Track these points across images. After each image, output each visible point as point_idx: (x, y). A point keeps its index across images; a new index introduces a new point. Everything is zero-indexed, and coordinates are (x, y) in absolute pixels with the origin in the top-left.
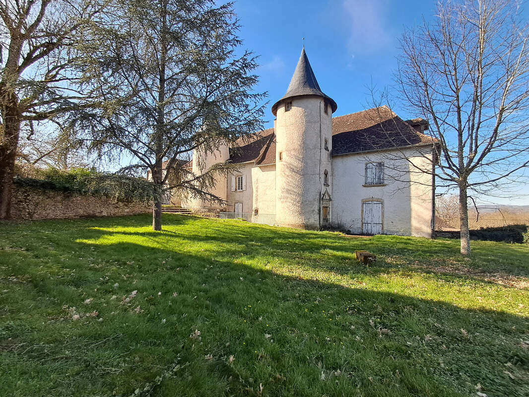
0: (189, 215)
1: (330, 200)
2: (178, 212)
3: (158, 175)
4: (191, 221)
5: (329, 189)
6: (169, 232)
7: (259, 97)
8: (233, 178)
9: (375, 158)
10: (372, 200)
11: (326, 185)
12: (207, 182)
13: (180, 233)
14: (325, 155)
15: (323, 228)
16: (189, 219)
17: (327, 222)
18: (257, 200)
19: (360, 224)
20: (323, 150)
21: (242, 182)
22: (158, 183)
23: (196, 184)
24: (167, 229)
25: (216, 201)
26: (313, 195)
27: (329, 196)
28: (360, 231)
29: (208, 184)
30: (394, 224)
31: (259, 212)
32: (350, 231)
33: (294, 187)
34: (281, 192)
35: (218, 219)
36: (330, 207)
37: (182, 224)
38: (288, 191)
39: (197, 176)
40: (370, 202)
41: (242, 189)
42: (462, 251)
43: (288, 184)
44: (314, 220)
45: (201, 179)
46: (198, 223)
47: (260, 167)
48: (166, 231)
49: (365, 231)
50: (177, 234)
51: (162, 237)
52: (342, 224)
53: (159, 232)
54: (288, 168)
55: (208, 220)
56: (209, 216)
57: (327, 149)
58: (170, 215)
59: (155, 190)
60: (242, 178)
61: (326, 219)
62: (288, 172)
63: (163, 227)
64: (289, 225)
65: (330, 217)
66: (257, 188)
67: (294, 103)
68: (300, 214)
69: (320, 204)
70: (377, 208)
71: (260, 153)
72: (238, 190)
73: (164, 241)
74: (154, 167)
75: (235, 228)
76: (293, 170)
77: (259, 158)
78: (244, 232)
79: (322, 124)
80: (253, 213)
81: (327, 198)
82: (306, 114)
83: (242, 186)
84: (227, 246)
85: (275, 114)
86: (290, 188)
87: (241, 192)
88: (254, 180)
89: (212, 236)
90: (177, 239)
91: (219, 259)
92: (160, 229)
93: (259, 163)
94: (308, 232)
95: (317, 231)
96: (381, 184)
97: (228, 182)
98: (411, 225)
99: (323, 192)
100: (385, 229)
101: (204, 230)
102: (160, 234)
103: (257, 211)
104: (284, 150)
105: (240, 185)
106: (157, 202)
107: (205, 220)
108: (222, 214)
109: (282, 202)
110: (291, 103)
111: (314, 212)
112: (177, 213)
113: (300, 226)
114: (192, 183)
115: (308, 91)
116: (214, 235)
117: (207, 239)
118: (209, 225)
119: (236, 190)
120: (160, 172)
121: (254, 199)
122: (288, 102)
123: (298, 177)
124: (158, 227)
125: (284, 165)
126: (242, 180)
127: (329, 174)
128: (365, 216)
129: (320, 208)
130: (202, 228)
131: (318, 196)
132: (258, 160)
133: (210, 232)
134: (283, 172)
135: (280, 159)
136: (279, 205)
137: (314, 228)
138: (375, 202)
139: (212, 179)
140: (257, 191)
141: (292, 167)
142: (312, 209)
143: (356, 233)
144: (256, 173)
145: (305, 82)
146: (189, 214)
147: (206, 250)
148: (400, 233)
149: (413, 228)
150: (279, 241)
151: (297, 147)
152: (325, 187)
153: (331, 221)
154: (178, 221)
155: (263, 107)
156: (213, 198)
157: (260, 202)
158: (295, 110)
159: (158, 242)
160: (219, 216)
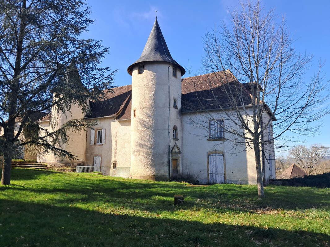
0: (43, 170)
1: (180, 152)
2: (32, 167)
3: (10, 133)
4: (43, 176)
5: (179, 143)
6: (17, 186)
7: (103, 71)
8: (93, 132)
9: (216, 116)
10: (216, 152)
11: (175, 138)
12: (60, 138)
13: (28, 186)
14: (174, 113)
15: (172, 179)
16: (42, 173)
17: (177, 173)
18: (116, 153)
19: (207, 175)
20: (172, 109)
21: (101, 136)
22: (9, 140)
23: (49, 139)
24: (15, 184)
25: (67, 156)
26: (163, 148)
27: (179, 149)
28: (207, 181)
29: (60, 140)
30: (234, 174)
31: (118, 165)
32: (198, 182)
33: (146, 142)
34: (134, 145)
35: (73, 173)
36: (180, 159)
37: (33, 179)
38: (141, 145)
39: (50, 132)
40: (214, 155)
41: (101, 142)
42: (259, 193)
43: (141, 138)
44: (164, 171)
45: (54, 135)
46: (50, 178)
47: (119, 122)
48: (15, 185)
49: (211, 181)
50: (25, 188)
51: (9, 191)
52: (190, 175)
53: (8, 186)
54: (140, 124)
55: (61, 174)
56: (64, 170)
57: (175, 107)
58: (21, 170)
59: (6, 147)
60: (101, 131)
61: (176, 170)
62: (141, 128)
63: (12, 182)
64: (141, 177)
65: (180, 168)
66: (116, 141)
67: (146, 67)
68: (151, 166)
69: (169, 156)
70: (219, 159)
71: (120, 108)
72: (97, 144)
73: (11, 194)
74: (7, 125)
75: (86, 181)
76: (145, 126)
77: (119, 113)
78: (94, 184)
79: (170, 86)
80: (112, 166)
81: (177, 150)
82: (157, 77)
83: (101, 140)
84: (70, 196)
85: (131, 75)
86: (142, 142)
87: (100, 145)
88: (113, 134)
89: (60, 188)
90: (24, 192)
91: (58, 205)
92: (9, 183)
93: (118, 118)
94: (157, 182)
95: (167, 182)
96: (222, 139)
97: (88, 136)
98: (247, 175)
99: (172, 145)
100: (227, 178)
101: (54, 184)
102: (8, 188)
103: (115, 165)
104: (138, 108)
105: (99, 139)
106: (7, 158)
107: (58, 174)
108: (78, 168)
109: (136, 155)
110: (144, 67)
111: (164, 164)
112: (29, 168)
113: (151, 178)
114: (45, 139)
115: (158, 58)
116: (61, 188)
117: (55, 191)
118: (61, 179)
119: (95, 143)
120: (12, 130)
121: (113, 152)
122: (141, 66)
123: (149, 132)
124: (6, 182)
125: (137, 121)
126: (101, 134)
127: (179, 129)
128: (210, 167)
129: (169, 160)
130: (52, 181)
131: (167, 150)
132: (117, 114)
133: (60, 185)
134: (137, 127)
135: (135, 115)
136: (133, 158)
137: (163, 179)
138: (218, 155)
139: (65, 135)
140: (116, 144)
141: (144, 123)
142: (162, 161)
143: (204, 183)
144: (115, 126)
145: (157, 49)
146: (43, 168)
147: (49, 199)
148: (239, 182)
149: (249, 177)
150: (121, 191)
151: (148, 105)
152: (174, 141)
153: (181, 171)
154: (29, 175)
155: (111, 74)
156: (63, 153)
157: (118, 155)
158: (147, 73)
159: (5, 195)
160: (75, 171)
